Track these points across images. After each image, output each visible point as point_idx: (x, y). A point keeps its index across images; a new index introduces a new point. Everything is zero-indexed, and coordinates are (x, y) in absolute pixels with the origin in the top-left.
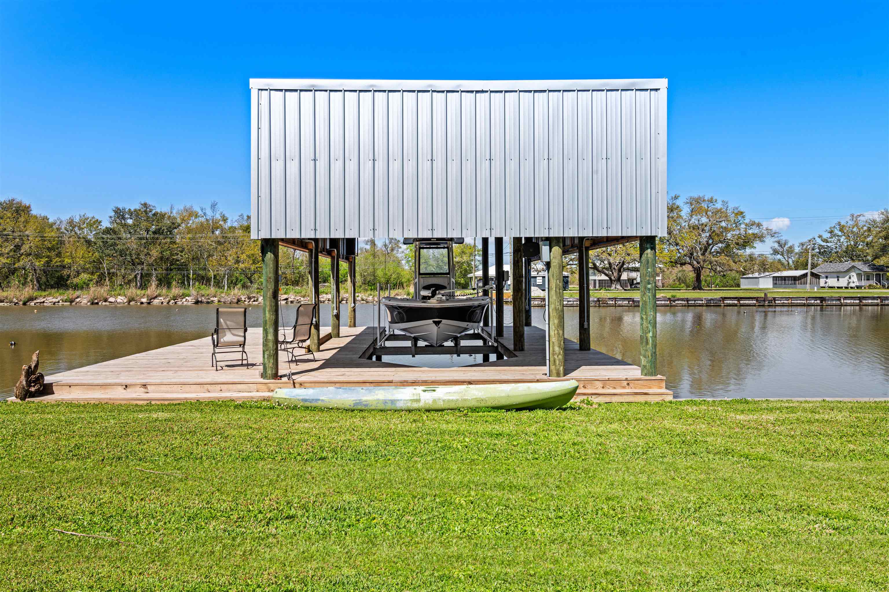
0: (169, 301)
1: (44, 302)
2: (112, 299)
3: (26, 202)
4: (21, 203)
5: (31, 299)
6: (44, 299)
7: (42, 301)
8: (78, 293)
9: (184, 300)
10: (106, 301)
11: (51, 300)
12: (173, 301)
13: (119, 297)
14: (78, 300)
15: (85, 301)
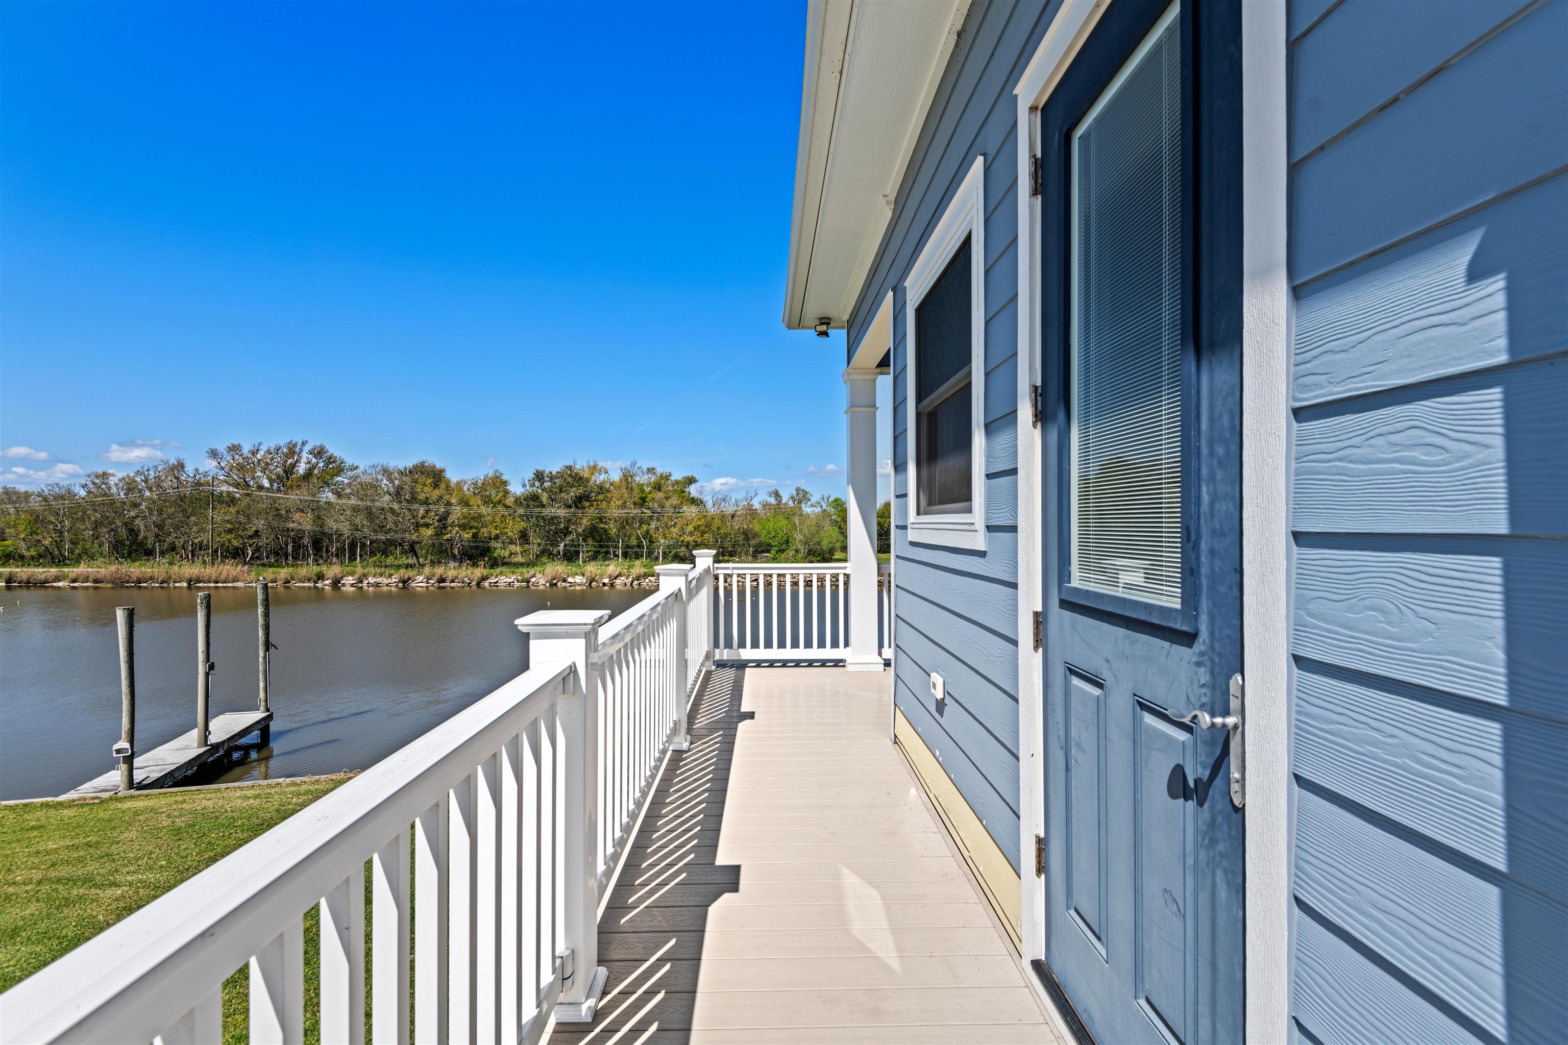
0: (632, 582)
1: (497, 582)
2: (570, 579)
3: (439, 465)
4: (434, 466)
5: (484, 579)
6: (497, 579)
7: (495, 581)
8: (532, 572)
9: (647, 580)
10: (565, 581)
11: (505, 580)
12: (636, 582)
13: (576, 577)
14: (533, 580)
15: (542, 581)
